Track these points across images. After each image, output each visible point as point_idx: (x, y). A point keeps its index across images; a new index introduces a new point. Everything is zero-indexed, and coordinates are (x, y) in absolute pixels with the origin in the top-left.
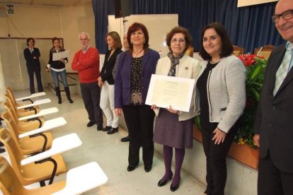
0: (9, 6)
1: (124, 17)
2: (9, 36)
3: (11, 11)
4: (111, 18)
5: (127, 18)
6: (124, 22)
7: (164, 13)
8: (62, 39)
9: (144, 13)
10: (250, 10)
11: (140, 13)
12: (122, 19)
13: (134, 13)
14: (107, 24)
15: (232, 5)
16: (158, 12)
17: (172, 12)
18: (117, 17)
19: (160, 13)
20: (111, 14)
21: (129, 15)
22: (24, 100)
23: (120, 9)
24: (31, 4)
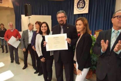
4: (23, 16)
5: (30, 16)
6: (29, 18)
9: (37, 15)
12: (28, 17)
13: (33, 14)
14: (21, 19)
15: (72, 13)
16: (43, 14)
17: (49, 15)
18: (26, 16)
19: (44, 15)
20: (22, 14)
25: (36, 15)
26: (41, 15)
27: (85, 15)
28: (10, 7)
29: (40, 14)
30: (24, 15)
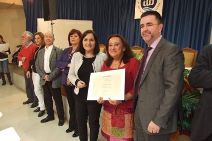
1: (52, 20)
4: (41, 21)
5: (54, 21)
6: (52, 24)
7: (81, 19)
9: (67, 19)
11: (63, 18)
12: (50, 22)
13: (59, 18)
14: (37, 25)
15: (131, 17)
16: (77, 18)
17: (88, 19)
18: (45, 20)
19: (79, 19)
20: (39, 17)
21: (56, 19)
23: (49, 14)
25: (64, 19)
26: (73, 19)
28: (16, 4)
29: (71, 18)
30: (43, 20)
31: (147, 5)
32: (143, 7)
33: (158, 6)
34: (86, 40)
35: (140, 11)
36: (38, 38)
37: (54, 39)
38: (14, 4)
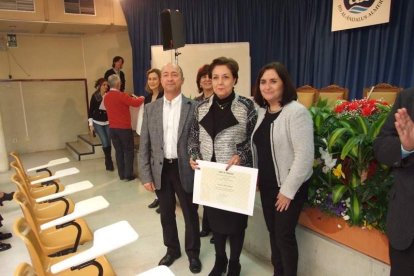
0: (11, 36)
1: (176, 48)
2: (10, 77)
3: (13, 43)
4: (157, 51)
5: (180, 50)
6: (176, 55)
7: (229, 41)
8: (85, 80)
9: (202, 42)
10: (349, 36)
11: (195, 42)
12: (173, 51)
13: (189, 42)
14: (150, 58)
15: (324, 28)
16: (221, 40)
17: (241, 40)
18: (165, 48)
19: (224, 42)
20: (154, 44)
21: (183, 45)
22: (38, 171)
23: (171, 38)
24: (42, 31)
25: (198, 43)
26: (214, 42)
27: (378, 31)
30: (161, 48)
31: (357, 1)
32: (348, 6)
33: (381, 2)
34: (264, 82)
35: (343, 14)
36: (154, 79)
37: (182, 79)
38: (112, 25)
